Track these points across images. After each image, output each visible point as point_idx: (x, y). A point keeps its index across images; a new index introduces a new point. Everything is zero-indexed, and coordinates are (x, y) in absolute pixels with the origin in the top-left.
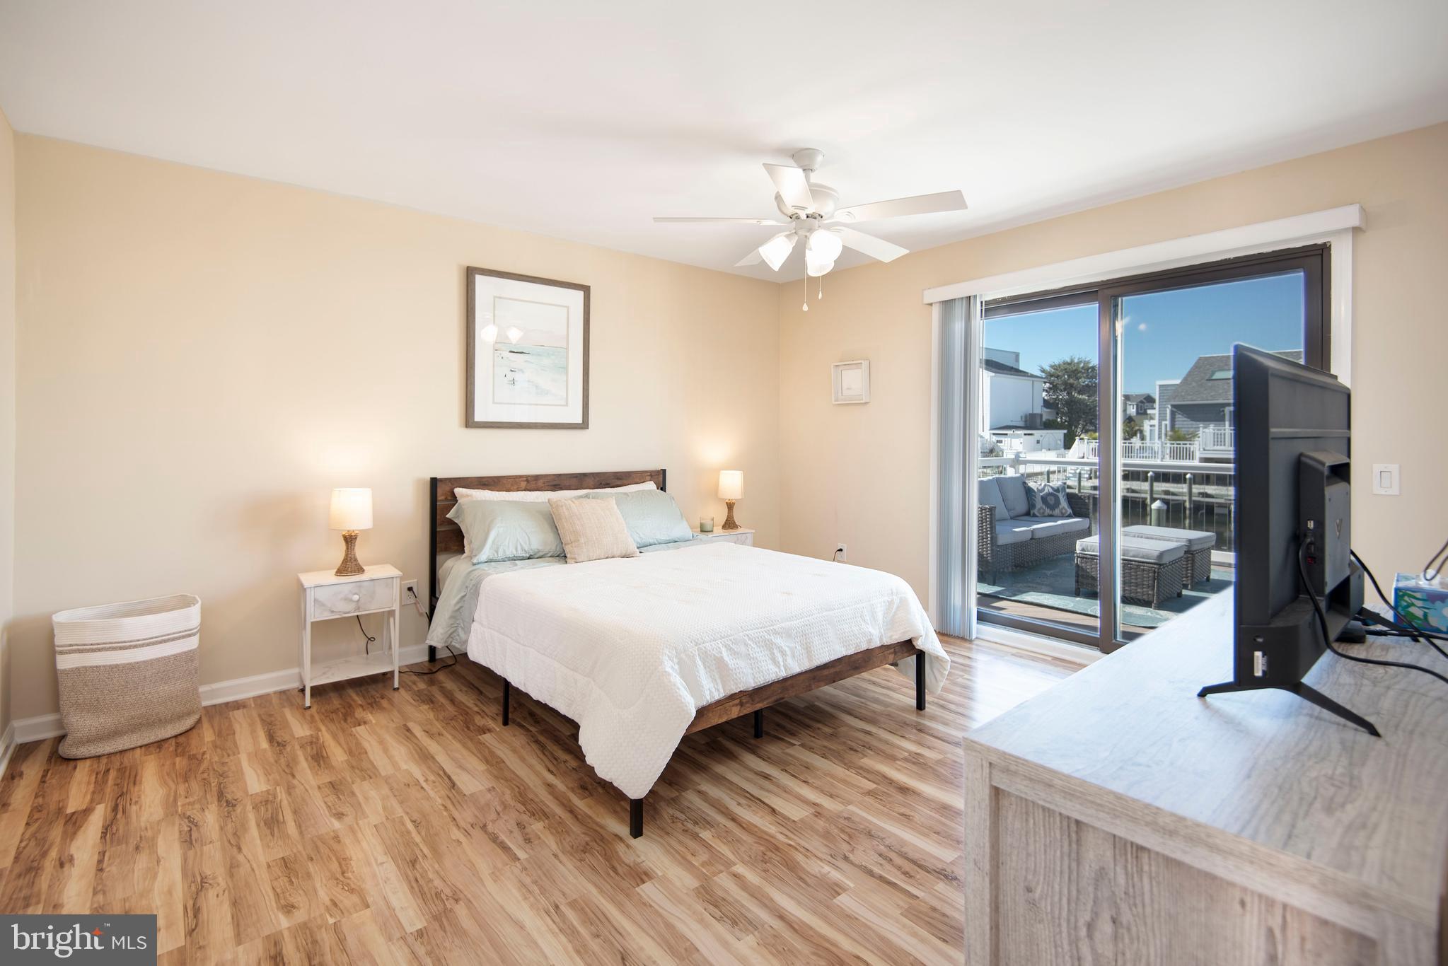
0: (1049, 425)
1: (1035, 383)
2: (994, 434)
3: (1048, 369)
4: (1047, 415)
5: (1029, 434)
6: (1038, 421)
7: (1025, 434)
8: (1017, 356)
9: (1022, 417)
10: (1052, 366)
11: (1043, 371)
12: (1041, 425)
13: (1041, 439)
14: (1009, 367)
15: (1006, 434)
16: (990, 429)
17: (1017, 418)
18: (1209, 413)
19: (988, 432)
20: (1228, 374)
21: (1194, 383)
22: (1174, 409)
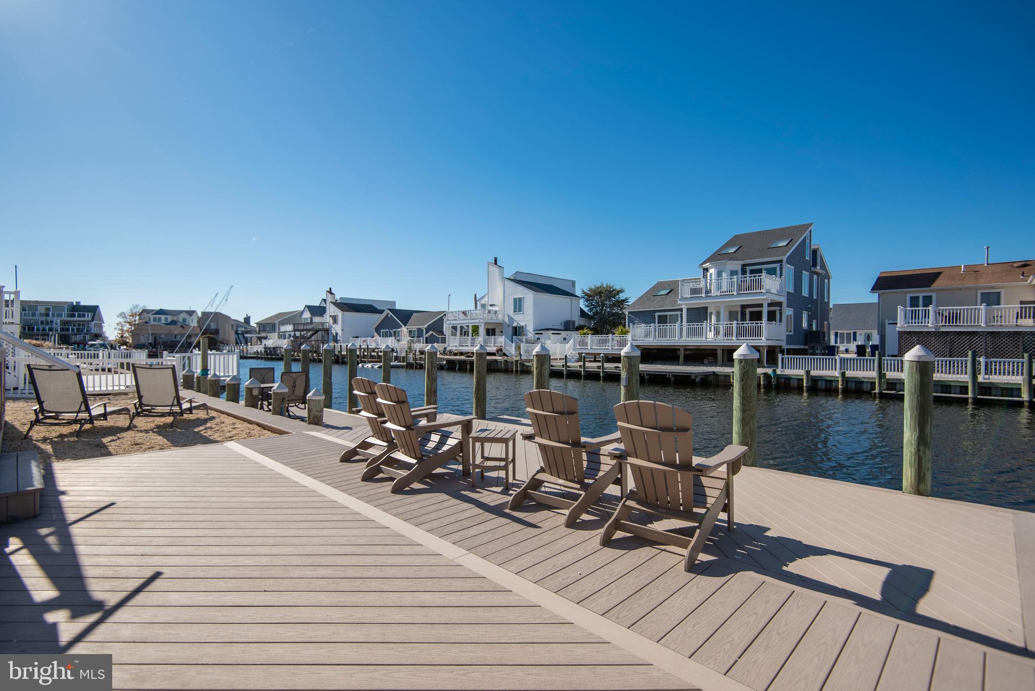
0: (579, 328)
1: (573, 300)
2: (536, 334)
3: (586, 291)
4: (579, 321)
5: (557, 334)
6: (571, 326)
7: (553, 333)
8: (573, 283)
9: (561, 323)
10: (590, 290)
11: (584, 292)
12: (573, 328)
13: (567, 337)
14: (560, 289)
15: (542, 334)
16: (534, 331)
17: (557, 324)
18: (646, 317)
19: (532, 332)
20: (665, 292)
21: (645, 298)
22: (630, 315)
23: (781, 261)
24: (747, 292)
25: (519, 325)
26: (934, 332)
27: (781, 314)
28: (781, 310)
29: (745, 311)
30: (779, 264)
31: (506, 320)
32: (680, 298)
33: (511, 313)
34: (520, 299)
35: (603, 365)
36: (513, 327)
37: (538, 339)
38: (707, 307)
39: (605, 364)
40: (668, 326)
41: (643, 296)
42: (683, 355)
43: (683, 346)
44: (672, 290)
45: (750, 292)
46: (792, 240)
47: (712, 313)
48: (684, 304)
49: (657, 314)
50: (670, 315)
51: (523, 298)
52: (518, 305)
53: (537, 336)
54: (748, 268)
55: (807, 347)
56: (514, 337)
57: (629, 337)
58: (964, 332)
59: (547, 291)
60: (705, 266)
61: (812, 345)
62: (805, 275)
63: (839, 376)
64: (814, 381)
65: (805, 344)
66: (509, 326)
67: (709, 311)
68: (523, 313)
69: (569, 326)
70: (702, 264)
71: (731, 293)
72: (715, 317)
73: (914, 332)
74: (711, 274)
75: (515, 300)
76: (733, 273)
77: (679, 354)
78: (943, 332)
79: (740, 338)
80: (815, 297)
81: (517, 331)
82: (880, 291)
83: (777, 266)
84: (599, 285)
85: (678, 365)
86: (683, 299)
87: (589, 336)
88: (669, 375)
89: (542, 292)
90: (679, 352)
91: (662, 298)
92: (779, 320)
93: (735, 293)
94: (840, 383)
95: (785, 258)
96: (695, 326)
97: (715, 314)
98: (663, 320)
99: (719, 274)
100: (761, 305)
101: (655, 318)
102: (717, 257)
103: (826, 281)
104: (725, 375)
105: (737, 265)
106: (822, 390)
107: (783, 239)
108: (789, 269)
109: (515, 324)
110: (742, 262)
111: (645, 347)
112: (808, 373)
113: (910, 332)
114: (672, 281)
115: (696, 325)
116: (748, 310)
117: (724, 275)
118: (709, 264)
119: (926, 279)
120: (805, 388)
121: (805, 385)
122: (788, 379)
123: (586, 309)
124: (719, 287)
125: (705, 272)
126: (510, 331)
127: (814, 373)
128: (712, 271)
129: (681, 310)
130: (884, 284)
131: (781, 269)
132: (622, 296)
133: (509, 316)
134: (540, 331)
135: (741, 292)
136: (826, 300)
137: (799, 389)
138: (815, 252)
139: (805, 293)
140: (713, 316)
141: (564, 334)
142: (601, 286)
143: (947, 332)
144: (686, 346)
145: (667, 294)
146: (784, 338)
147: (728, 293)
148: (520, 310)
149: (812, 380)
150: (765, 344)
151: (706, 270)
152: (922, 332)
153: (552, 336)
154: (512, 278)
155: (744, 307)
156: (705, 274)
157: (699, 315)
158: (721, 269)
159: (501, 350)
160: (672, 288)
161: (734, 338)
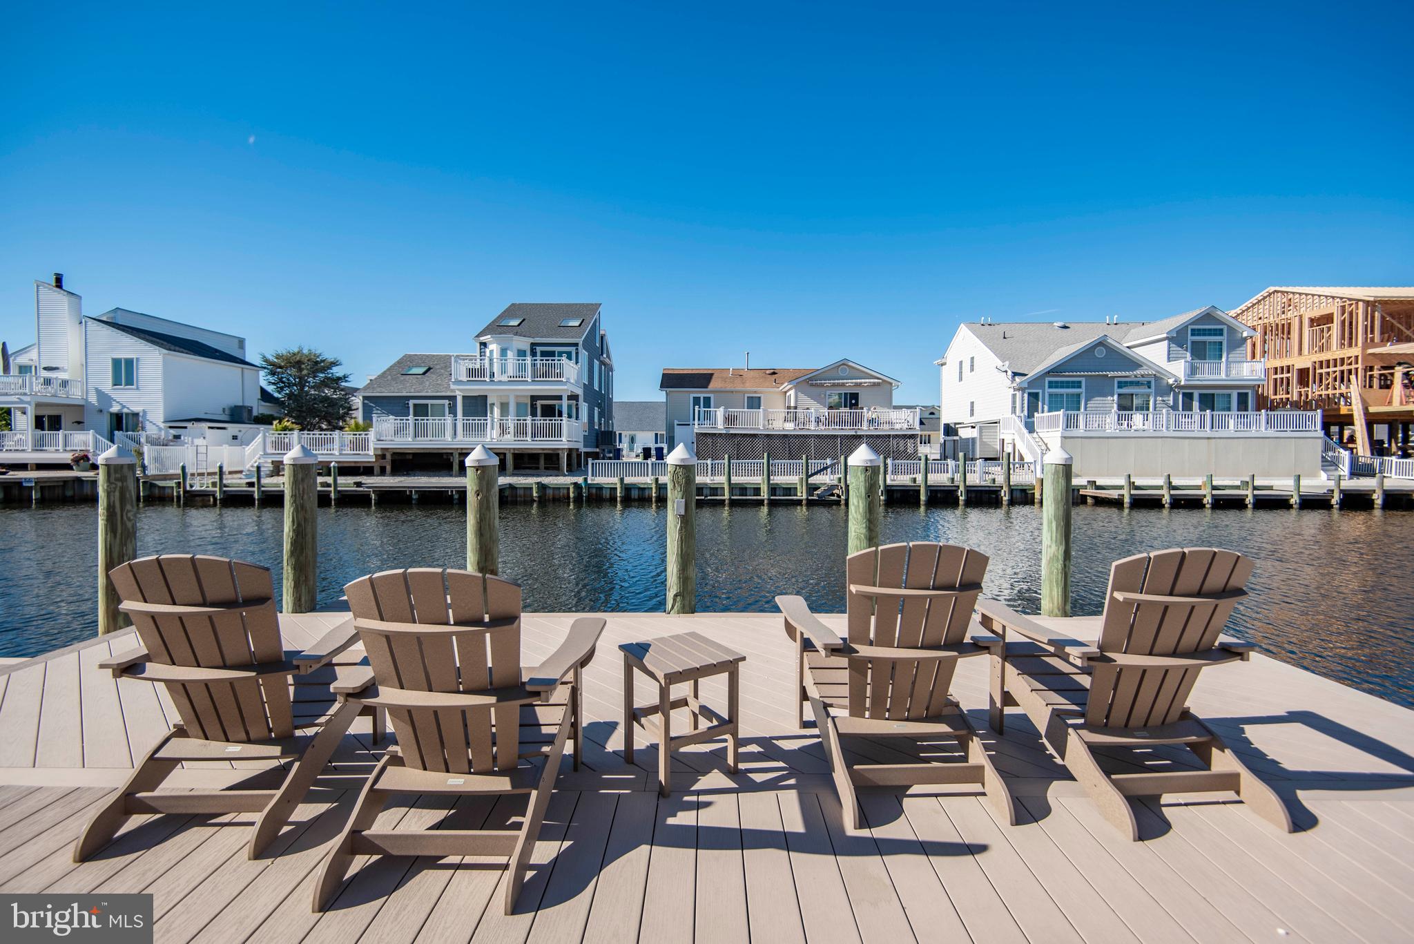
0: (265, 420)
1: (245, 371)
2: (171, 427)
4: (260, 408)
5: (218, 428)
6: (245, 415)
7: (210, 428)
8: (241, 343)
9: (224, 409)
11: (266, 360)
12: (249, 420)
14: (216, 351)
15: (186, 428)
16: (165, 422)
17: (216, 411)
18: (396, 405)
19: (162, 425)
20: (421, 370)
21: (389, 377)
22: (366, 402)
23: (576, 345)
24: (542, 379)
25: (125, 410)
26: (725, 434)
27: (577, 409)
28: (577, 404)
29: (536, 404)
30: (575, 348)
31: (93, 399)
32: (453, 380)
33: (107, 386)
34: (129, 363)
35: (335, 480)
36: (112, 414)
37: (177, 437)
38: (486, 396)
39: (338, 478)
40: (431, 421)
41: (384, 373)
42: (457, 461)
43: (457, 449)
44: (429, 369)
45: (545, 379)
46: (583, 320)
47: (494, 404)
48: (458, 390)
49: (411, 403)
50: (431, 405)
51: (137, 359)
52: (124, 372)
53: (173, 432)
54: (539, 349)
55: (598, 450)
56: (116, 433)
57: (372, 435)
58: (747, 434)
59: (189, 350)
60: (482, 339)
61: (604, 447)
62: (596, 363)
63: (650, 482)
64: (628, 489)
65: (597, 447)
66: (101, 411)
67: (489, 401)
68: (138, 388)
69: (238, 415)
70: (478, 336)
71: (523, 379)
72: (499, 411)
73: (709, 434)
74: (491, 352)
75: (116, 363)
76: (521, 353)
77: (451, 460)
78: (732, 434)
79: (536, 439)
80: (603, 392)
81: (120, 423)
82: (668, 390)
83: (573, 349)
84: (296, 350)
85: (451, 476)
86: (458, 382)
87: (296, 433)
88: (452, 491)
89: (182, 352)
90: (452, 458)
91: (417, 378)
92: (575, 416)
93: (529, 380)
94: (654, 490)
95: (580, 341)
96: (477, 422)
97: (499, 406)
98: (421, 411)
99: (503, 352)
100: (559, 398)
101: (409, 407)
102: (496, 328)
103: (610, 373)
104: (524, 488)
105: (524, 343)
106: (635, 500)
107: (574, 318)
108: (584, 354)
109: (115, 409)
110: (532, 340)
111: (395, 451)
112: (622, 480)
113: (706, 434)
114: (427, 356)
115: (477, 420)
116: (539, 403)
117: (510, 354)
118: (489, 336)
119: (702, 380)
120: (618, 499)
121: (618, 495)
122: (600, 488)
123: (270, 389)
124: (503, 371)
125: (482, 347)
126: (105, 422)
127: (628, 480)
128: (494, 347)
129: (453, 398)
130: (671, 381)
131: (577, 353)
132: (337, 371)
133: (98, 392)
134: (179, 423)
135: (536, 379)
136: (611, 396)
137: (612, 500)
138: (602, 338)
139: (596, 387)
140: (495, 409)
141: (233, 429)
142: (298, 352)
143: (735, 434)
144: (462, 449)
145: (424, 373)
146: (581, 439)
147: (518, 379)
148: (130, 381)
149: (626, 489)
150: (566, 447)
151: (484, 345)
152: (715, 434)
153: (209, 433)
154: (104, 319)
155: (534, 398)
156: (483, 350)
157: (477, 406)
158: (505, 346)
159: (85, 458)
160: (433, 366)
161: (529, 438)
